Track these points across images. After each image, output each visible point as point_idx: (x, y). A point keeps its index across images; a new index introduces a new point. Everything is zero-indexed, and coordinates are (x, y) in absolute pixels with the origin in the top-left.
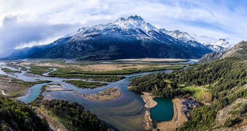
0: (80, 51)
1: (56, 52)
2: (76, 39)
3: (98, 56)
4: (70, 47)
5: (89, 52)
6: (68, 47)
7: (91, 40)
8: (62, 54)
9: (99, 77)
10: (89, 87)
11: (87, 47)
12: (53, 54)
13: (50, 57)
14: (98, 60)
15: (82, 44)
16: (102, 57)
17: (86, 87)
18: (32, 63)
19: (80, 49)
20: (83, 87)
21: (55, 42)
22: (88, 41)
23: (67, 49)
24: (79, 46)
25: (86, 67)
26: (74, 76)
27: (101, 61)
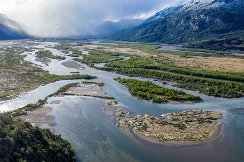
0: (195, 31)
1: (152, 32)
2: (191, 8)
3: (228, 42)
4: (178, 22)
5: (212, 32)
6: (174, 23)
7: (222, 8)
8: (161, 36)
9: (196, 81)
10: (151, 98)
11: (211, 22)
12: (146, 35)
13: (141, 40)
14: (228, 49)
15: (202, 16)
16: (238, 44)
17: (145, 97)
18: (101, 47)
19: (195, 28)
20: (140, 95)
21: (157, 14)
22: (214, 10)
23: (171, 26)
24: (194, 21)
25: (190, 59)
26: (147, 73)
27: (232, 51)
